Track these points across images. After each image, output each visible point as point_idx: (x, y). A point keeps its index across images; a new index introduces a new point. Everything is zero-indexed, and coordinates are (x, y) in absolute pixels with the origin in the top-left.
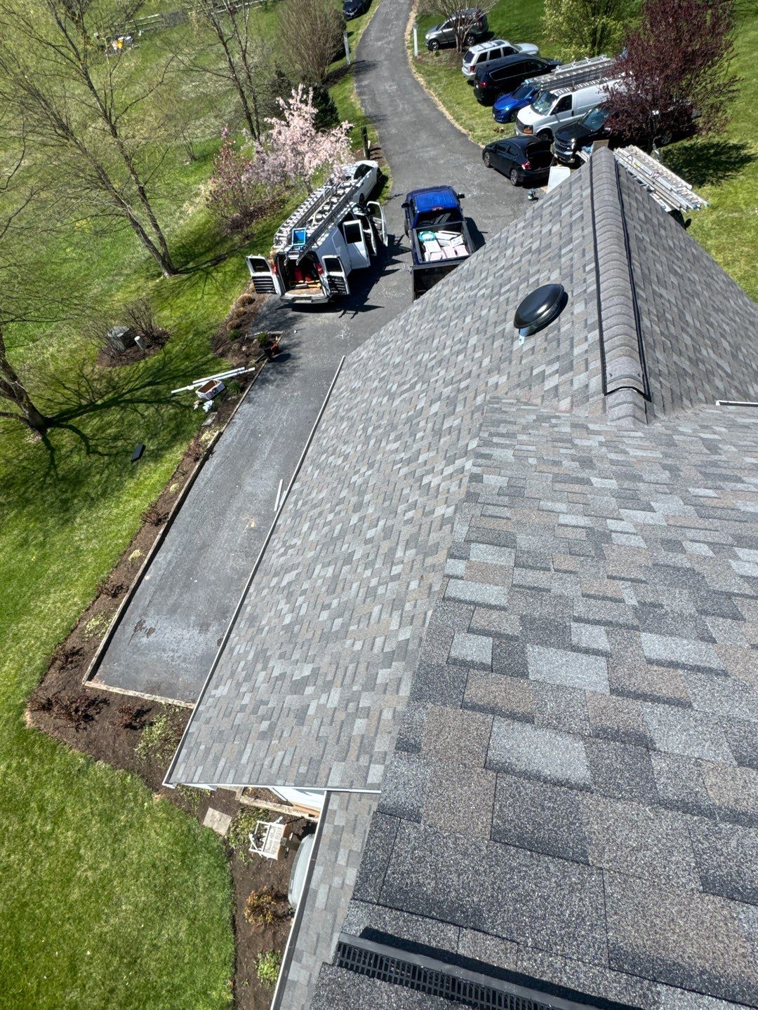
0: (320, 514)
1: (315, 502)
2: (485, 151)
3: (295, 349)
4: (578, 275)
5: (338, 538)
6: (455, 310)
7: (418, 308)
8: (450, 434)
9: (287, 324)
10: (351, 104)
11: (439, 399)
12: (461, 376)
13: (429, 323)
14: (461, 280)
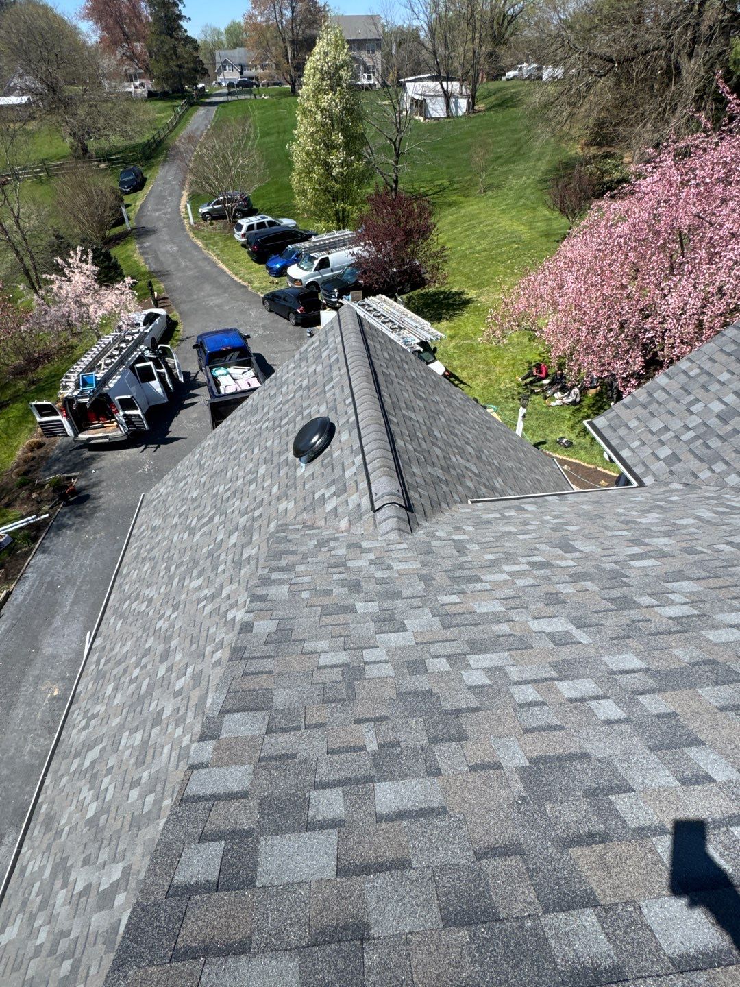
0: (125, 671)
1: (118, 658)
2: (264, 299)
3: (94, 489)
4: (340, 407)
5: (145, 696)
6: (244, 442)
7: (211, 442)
8: (249, 563)
9: (85, 464)
10: (135, 262)
11: (237, 529)
12: (254, 505)
13: (221, 456)
14: (247, 415)
